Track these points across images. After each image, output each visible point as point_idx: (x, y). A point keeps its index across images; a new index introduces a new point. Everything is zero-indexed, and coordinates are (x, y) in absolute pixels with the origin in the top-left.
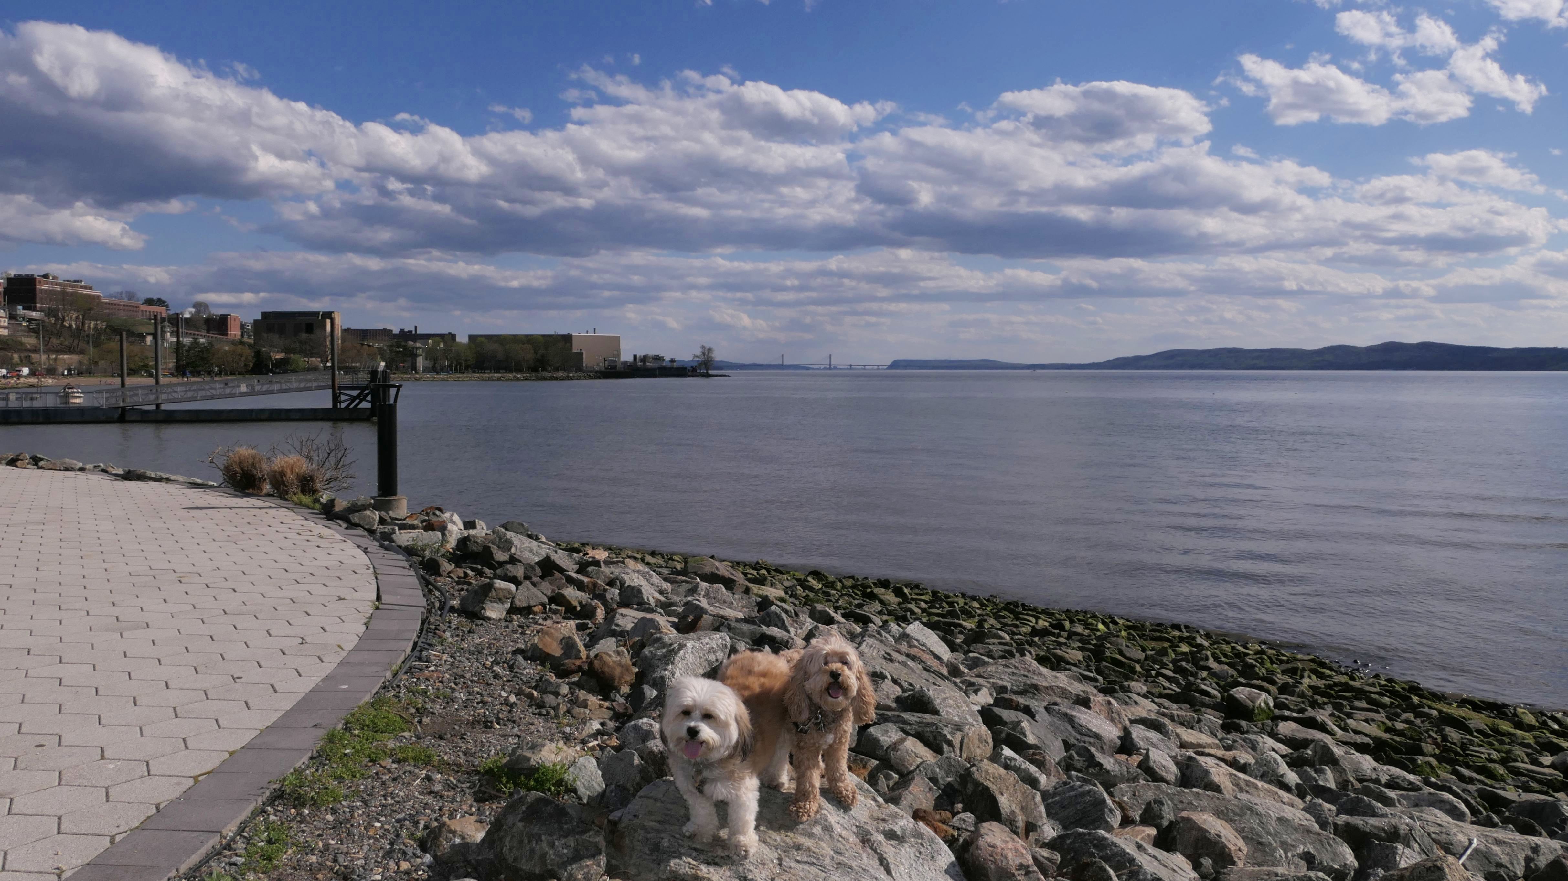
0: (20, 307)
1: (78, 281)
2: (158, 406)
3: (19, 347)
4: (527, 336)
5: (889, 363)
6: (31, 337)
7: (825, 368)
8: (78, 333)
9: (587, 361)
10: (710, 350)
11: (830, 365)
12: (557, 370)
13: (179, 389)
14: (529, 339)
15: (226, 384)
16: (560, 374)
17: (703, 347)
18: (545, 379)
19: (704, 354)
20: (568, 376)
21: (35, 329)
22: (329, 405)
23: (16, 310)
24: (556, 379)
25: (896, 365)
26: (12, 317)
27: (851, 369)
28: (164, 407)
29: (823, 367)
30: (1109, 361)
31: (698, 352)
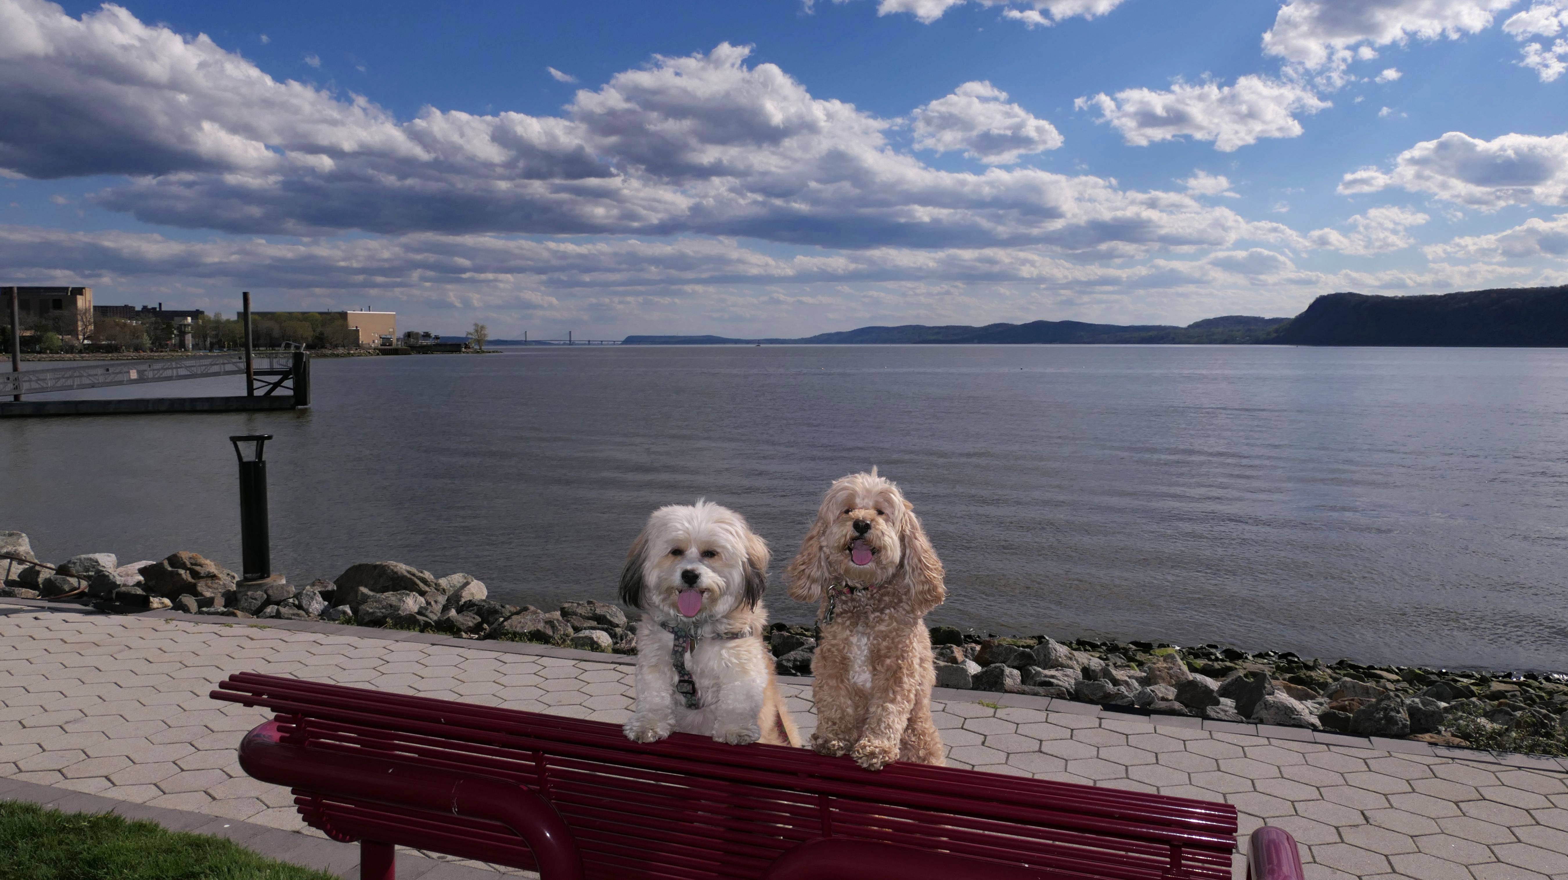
2: (17, 397)
4: (303, 313)
5: (623, 339)
7: (564, 344)
9: (363, 338)
10: (482, 327)
11: (570, 341)
12: (336, 346)
13: (49, 376)
14: (305, 316)
15: (108, 370)
16: (341, 351)
17: (476, 325)
18: (325, 356)
19: (477, 331)
20: (349, 354)
22: (244, 393)
24: (338, 356)
25: (630, 340)
27: (589, 344)
28: (24, 398)
29: (562, 342)
30: (815, 337)
31: (471, 329)
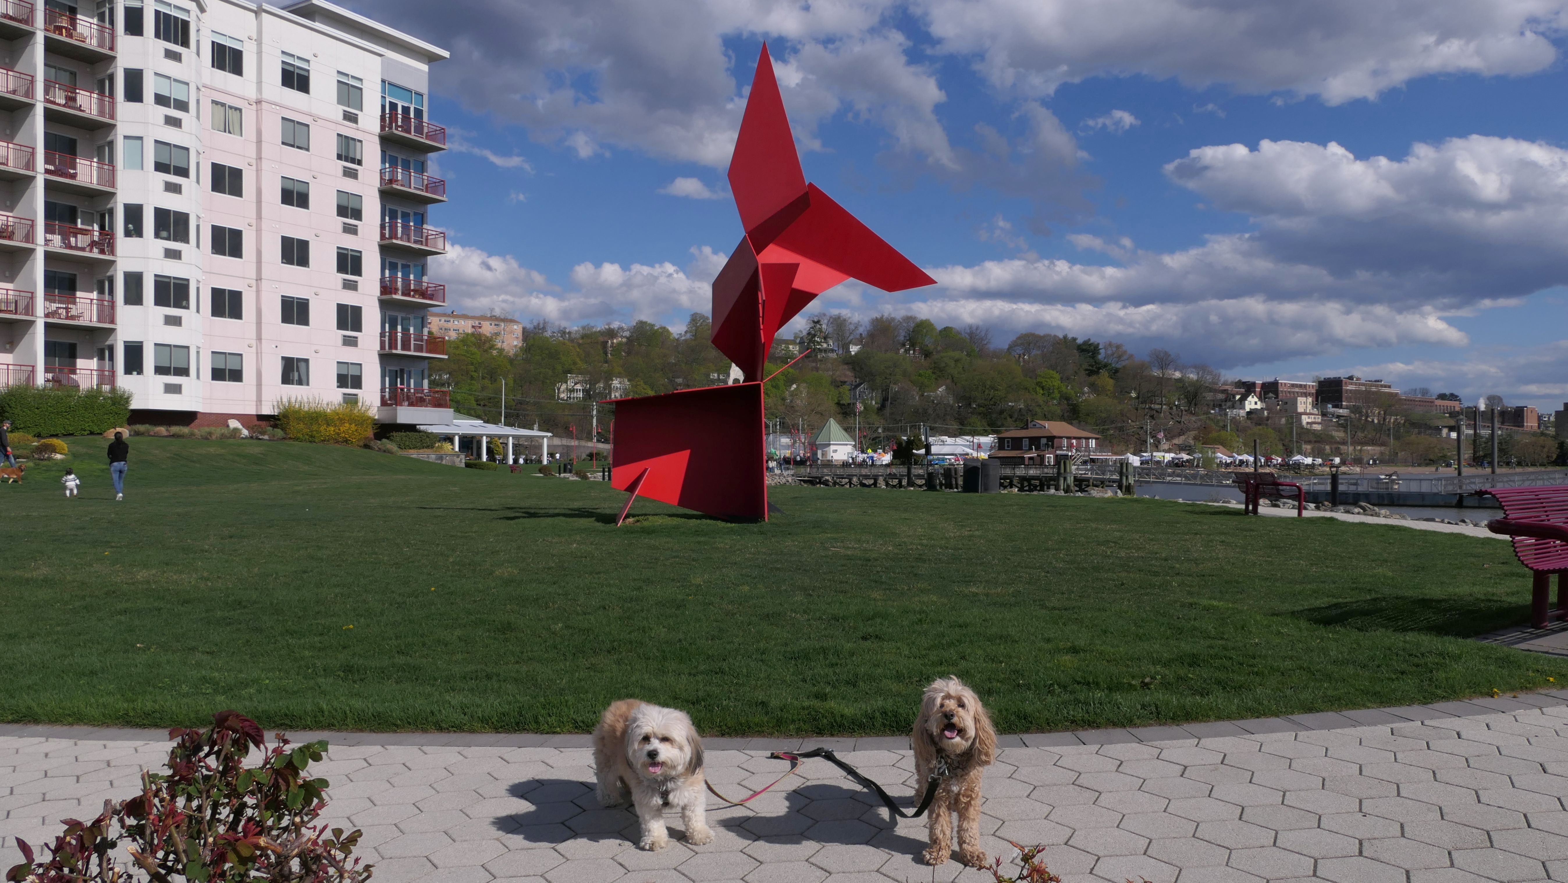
0: (1330, 406)
1: (1378, 381)
3: (1330, 440)
6: (1340, 431)
8: (1380, 428)
21: (1344, 424)
23: (1326, 408)
26: (1324, 415)
